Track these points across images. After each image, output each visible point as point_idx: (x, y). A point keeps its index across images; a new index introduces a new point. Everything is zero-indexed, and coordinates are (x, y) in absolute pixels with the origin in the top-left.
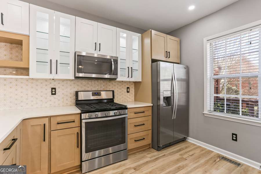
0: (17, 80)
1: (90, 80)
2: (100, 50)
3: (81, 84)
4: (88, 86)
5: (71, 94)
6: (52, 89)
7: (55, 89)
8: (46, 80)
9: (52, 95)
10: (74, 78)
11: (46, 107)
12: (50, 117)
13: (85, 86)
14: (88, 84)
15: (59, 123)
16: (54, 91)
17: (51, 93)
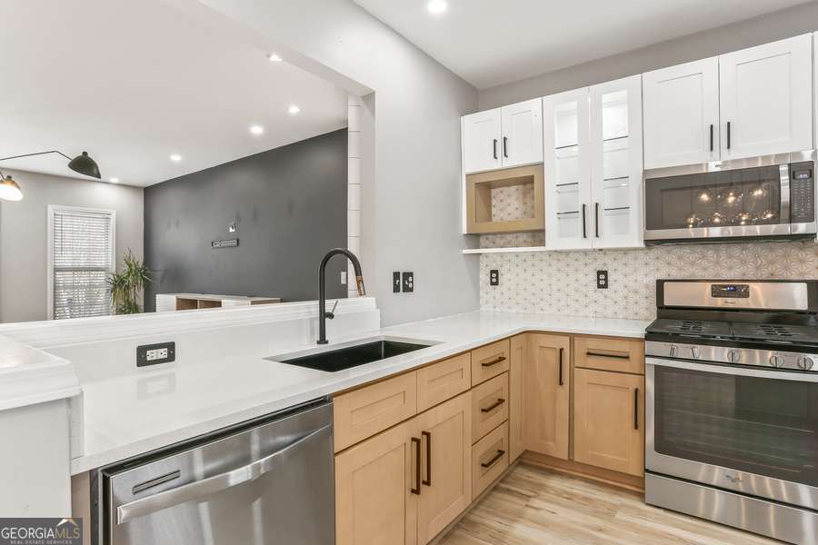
0: (533, 254)
1: (711, 246)
2: (729, 147)
3: (680, 258)
4: (705, 263)
5: (647, 287)
6: (599, 273)
7: (605, 273)
8: (585, 252)
9: (598, 287)
10: (642, 245)
11: (586, 317)
12: (572, 337)
13: (693, 264)
14: (704, 257)
15: (592, 352)
16: (602, 280)
17: (595, 284)
